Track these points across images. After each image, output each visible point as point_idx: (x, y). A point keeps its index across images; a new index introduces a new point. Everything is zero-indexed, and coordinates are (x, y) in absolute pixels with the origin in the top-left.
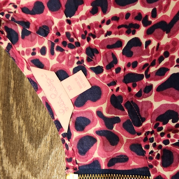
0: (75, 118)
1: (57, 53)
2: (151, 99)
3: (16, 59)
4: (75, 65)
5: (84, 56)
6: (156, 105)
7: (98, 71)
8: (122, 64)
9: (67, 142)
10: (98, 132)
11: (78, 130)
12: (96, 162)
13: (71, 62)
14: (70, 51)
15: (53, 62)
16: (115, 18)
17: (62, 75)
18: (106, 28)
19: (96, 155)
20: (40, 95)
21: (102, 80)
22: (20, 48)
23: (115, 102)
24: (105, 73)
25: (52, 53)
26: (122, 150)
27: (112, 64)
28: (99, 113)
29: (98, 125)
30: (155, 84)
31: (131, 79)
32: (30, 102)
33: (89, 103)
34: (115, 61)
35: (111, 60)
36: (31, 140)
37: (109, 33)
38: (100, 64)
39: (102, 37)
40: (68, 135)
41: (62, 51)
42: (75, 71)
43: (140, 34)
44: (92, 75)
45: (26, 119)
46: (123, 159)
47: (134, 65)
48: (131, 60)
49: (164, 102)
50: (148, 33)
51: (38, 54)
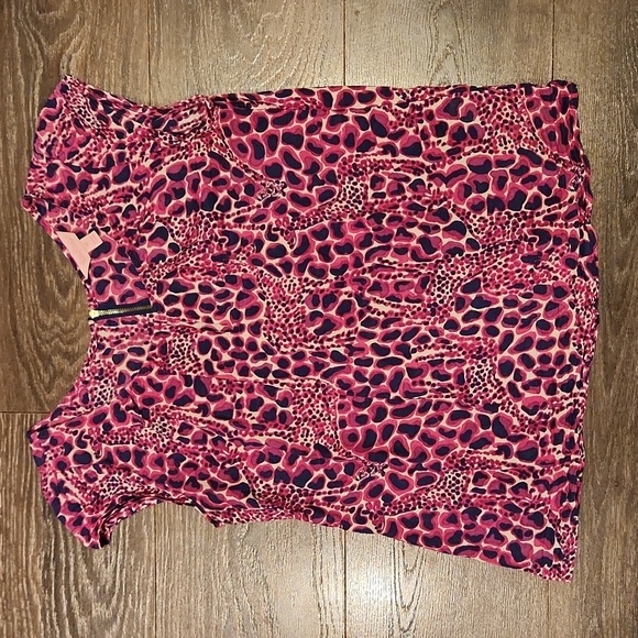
0: (93, 268)
1: (76, 220)
2: (145, 246)
3: (45, 228)
4: (90, 228)
5: (96, 220)
6: (149, 251)
7: (107, 230)
8: (123, 223)
9: (88, 286)
10: (111, 277)
11: (96, 277)
12: (111, 299)
13: (86, 226)
14: (85, 217)
15: (74, 227)
16: (115, 192)
17: (80, 235)
18: (109, 199)
19: (110, 294)
20: (65, 253)
21: (109, 236)
22: (48, 219)
23: (121, 251)
24: (112, 231)
25: (72, 220)
26: (128, 287)
27: (115, 224)
28: (110, 261)
29: (111, 272)
30: (147, 236)
31: (130, 234)
32: (58, 260)
33: (102, 254)
34: (118, 222)
35: (115, 221)
36: (60, 290)
37: (112, 202)
38: (108, 225)
39: (107, 206)
40: (89, 281)
41: (80, 218)
42: (90, 231)
43: (133, 201)
44: (103, 233)
45: (56, 274)
46: (130, 294)
47: (132, 224)
48: (130, 221)
49: (154, 247)
50: (139, 200)
51: (62, 222)
